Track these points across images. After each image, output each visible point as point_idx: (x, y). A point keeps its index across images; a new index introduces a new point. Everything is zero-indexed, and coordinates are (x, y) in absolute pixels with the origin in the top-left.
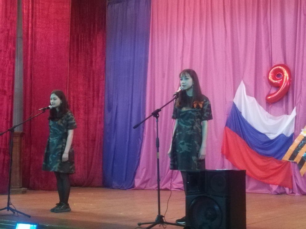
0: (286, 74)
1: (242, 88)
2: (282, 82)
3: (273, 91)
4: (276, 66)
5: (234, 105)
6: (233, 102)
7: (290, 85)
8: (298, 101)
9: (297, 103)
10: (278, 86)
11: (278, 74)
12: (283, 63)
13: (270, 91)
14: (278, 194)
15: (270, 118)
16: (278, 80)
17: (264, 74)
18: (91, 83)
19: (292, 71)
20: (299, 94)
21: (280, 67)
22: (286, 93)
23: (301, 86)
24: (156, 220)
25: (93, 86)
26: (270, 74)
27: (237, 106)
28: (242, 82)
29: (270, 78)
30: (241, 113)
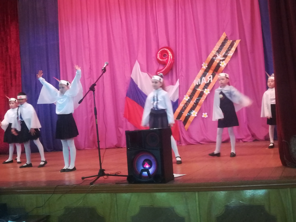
0: (170, 54)
1: (137, 66)
2: (167, 61)
3: (161, 68)
4: (163, 49)
5: (132, 80)
6: (131, 78)
7: (173, 62)
8: (180, 75)
10: (164, 64)
11: (164, 54)
12: (167, 46)
13: (158, 68)
16: (164, 59)
17: (154, 55)
18: (8, 66)
19: (174, 52)
20: (181, 70)
21: (166, 49)
22: (171, 69)
23: (181, 64)
24: (98, 174)
25: (11, 69)
26: (158, 55)
27: (134, 80)
28: (137, 61)
29: (158, 57)
30: (137, 85)
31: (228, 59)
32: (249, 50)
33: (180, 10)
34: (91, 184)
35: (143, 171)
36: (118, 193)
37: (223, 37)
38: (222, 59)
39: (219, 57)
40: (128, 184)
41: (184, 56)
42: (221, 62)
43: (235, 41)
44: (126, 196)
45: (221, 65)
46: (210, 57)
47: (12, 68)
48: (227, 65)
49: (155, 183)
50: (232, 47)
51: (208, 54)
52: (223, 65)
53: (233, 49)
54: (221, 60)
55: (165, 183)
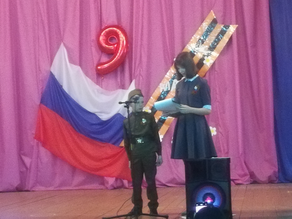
0: (122, 37)
1: (62, 54)
2: (117, 49)
3: (104, 59)
4: (109, 28)
5: (52, 76)
6: (51, 72)
7: (127, 52)
8: (137, 73)
9: (136, 75)
10: (111, 54)
11: (112, 36)
12: (116, 23)
13: (100, 60)
14: (115, 188)
15: (102, 93)
16: (111, 45)
17: (93, 37)
19: (129, 34)
20: (139, 64)
21: (115, 29)
22: (121, 63)
23: (140, 55)
27: (56, 77)
28: (62, 45)
29: (101, 38)
30: (62, 86)
31: (216, 54)
38: (207, 52)
39: (203, 49)
41: (145, 43)
42: (205, 58)
45: (204, 62)
48: (214, 63)
50: (222, 36)
52: (208, 62)
53: (226, 39)
54: (205, 55)
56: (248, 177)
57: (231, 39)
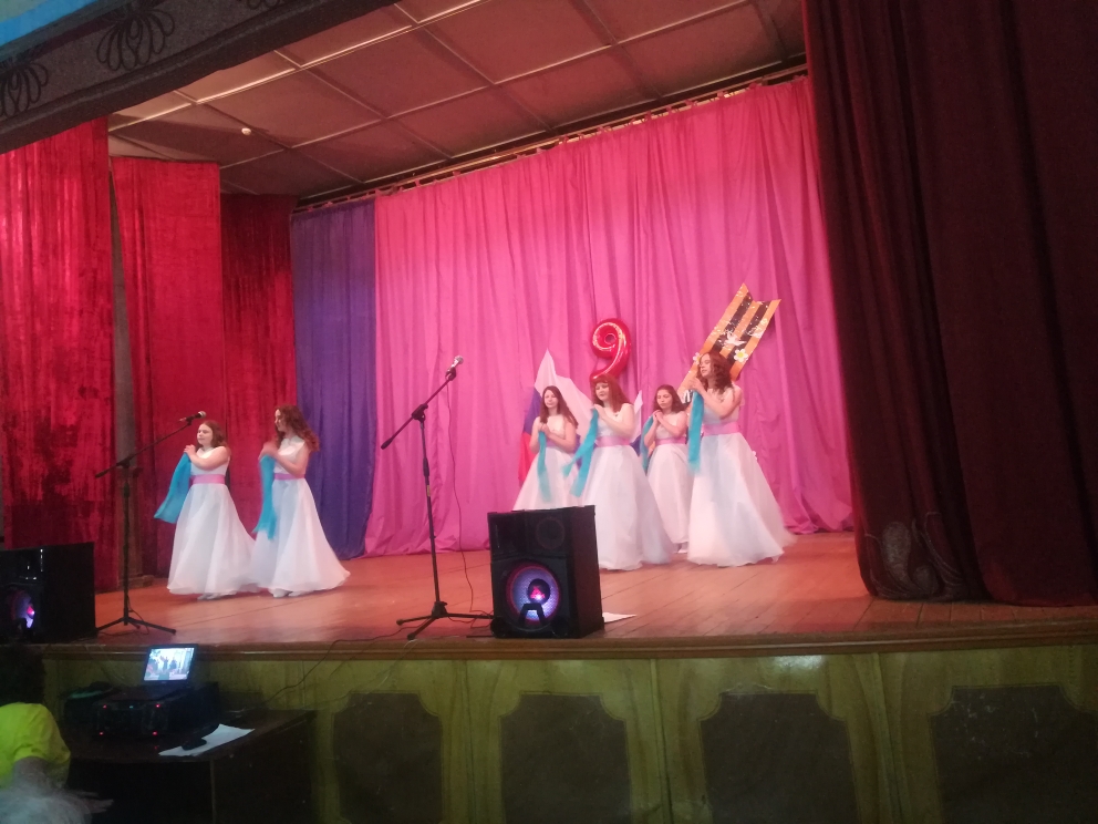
0: (622, 336)
1: (548, 363)
2: (615, 350)
3: (601, 365)
4: (604, 323)
6: (535, 389)
7: (629, 353)
8: (644, 381)
9: (643, 384)
10: (609, 357)
11: (607, 335)
12: (615, 317)
13: (596, 367)
16: (608, 346)
17: (585, 337)
18: (269, 367)
19: (631, 330)
20: (646, 370)
21: (611, 324)
22: (622, 369)
23: (647, 356)
24: (430, 614)
25: (274, 372)
26: (595, 338)
28: (547, 352)
29: (595, 343)
31: (752, 345)
32: (800, 322)
33: (642, 235)
34: (411, 637)
35: (528, 607)
36: (469, 659)
37: (741, 295)
38: (739, 343)
39: (733, 340)
40: (493, 639)
41: (653, 338)
42: (737, 351)
43: (768, 303)
44: (489, 667)
45: (735, 358)
46: (712, 339)
47: (277, 371)
48: (750, 358)
49: (555, 638)
50: (760, 318)
51: (707, 333)
52: (741, 357)
53: (765, 322)
54: (736, 348)
55: (578, 636)
56: (808, 523)
57: (772, 321)
